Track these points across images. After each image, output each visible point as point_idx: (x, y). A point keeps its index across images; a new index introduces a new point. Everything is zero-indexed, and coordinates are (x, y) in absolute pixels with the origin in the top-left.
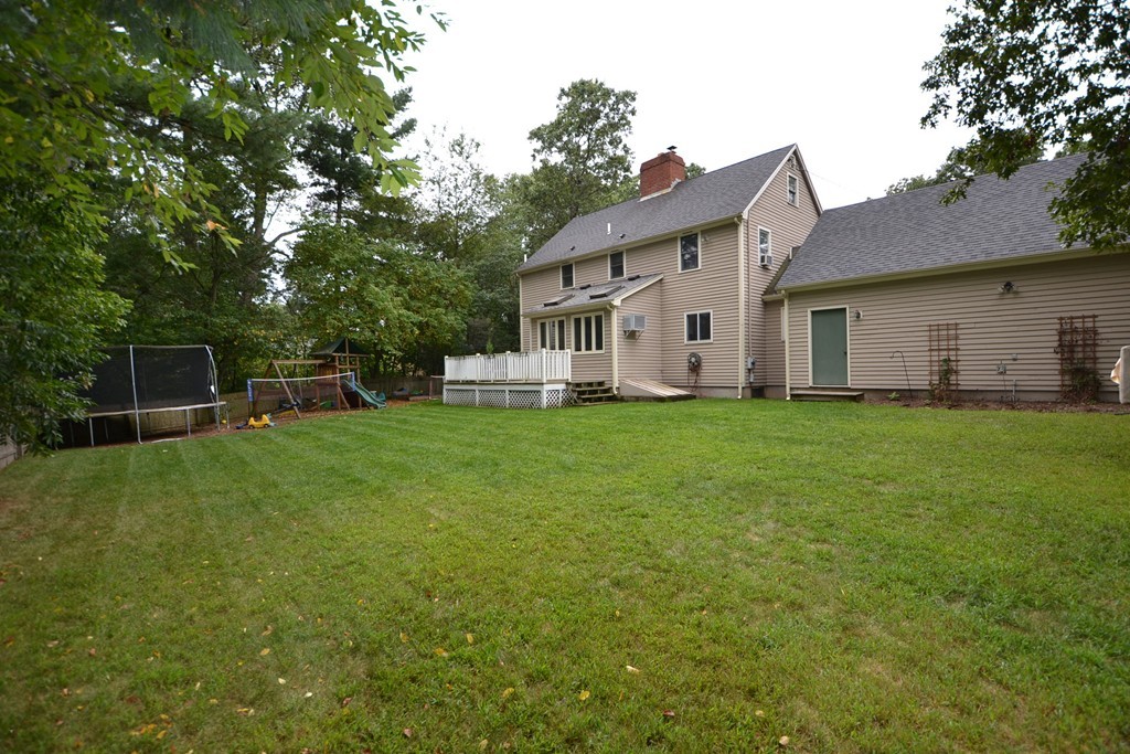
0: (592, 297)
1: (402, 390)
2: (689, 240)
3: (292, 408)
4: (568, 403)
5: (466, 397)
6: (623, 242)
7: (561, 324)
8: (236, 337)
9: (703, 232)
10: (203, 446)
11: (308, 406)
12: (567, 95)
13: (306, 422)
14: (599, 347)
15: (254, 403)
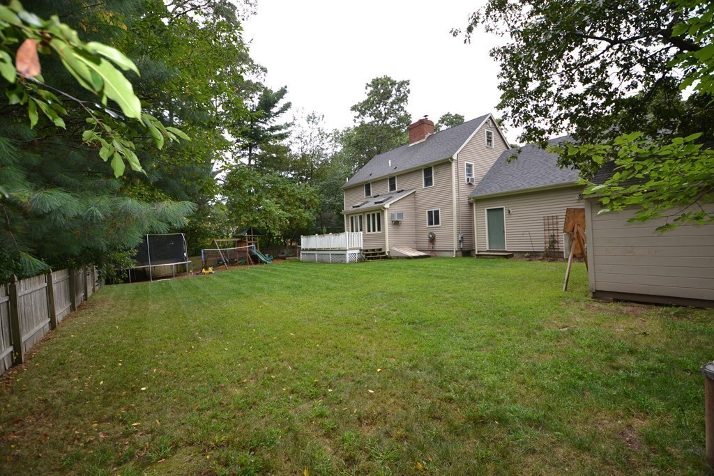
0: (376, 203)
1: (283, 253)
2: (428, 171)
3: (223, 264)
4: (360, 260)
5: (311, 258)
6: (395, 171)
7: (361, 217)
8: (196, 228)
9: (435, 166)
10: (180, 282)
11: (232, 263)
12: (370, 86)
13: (230, 271)
14: (379, 230)
15: (206, 261)
